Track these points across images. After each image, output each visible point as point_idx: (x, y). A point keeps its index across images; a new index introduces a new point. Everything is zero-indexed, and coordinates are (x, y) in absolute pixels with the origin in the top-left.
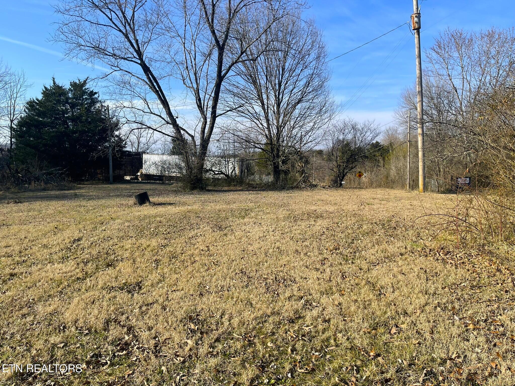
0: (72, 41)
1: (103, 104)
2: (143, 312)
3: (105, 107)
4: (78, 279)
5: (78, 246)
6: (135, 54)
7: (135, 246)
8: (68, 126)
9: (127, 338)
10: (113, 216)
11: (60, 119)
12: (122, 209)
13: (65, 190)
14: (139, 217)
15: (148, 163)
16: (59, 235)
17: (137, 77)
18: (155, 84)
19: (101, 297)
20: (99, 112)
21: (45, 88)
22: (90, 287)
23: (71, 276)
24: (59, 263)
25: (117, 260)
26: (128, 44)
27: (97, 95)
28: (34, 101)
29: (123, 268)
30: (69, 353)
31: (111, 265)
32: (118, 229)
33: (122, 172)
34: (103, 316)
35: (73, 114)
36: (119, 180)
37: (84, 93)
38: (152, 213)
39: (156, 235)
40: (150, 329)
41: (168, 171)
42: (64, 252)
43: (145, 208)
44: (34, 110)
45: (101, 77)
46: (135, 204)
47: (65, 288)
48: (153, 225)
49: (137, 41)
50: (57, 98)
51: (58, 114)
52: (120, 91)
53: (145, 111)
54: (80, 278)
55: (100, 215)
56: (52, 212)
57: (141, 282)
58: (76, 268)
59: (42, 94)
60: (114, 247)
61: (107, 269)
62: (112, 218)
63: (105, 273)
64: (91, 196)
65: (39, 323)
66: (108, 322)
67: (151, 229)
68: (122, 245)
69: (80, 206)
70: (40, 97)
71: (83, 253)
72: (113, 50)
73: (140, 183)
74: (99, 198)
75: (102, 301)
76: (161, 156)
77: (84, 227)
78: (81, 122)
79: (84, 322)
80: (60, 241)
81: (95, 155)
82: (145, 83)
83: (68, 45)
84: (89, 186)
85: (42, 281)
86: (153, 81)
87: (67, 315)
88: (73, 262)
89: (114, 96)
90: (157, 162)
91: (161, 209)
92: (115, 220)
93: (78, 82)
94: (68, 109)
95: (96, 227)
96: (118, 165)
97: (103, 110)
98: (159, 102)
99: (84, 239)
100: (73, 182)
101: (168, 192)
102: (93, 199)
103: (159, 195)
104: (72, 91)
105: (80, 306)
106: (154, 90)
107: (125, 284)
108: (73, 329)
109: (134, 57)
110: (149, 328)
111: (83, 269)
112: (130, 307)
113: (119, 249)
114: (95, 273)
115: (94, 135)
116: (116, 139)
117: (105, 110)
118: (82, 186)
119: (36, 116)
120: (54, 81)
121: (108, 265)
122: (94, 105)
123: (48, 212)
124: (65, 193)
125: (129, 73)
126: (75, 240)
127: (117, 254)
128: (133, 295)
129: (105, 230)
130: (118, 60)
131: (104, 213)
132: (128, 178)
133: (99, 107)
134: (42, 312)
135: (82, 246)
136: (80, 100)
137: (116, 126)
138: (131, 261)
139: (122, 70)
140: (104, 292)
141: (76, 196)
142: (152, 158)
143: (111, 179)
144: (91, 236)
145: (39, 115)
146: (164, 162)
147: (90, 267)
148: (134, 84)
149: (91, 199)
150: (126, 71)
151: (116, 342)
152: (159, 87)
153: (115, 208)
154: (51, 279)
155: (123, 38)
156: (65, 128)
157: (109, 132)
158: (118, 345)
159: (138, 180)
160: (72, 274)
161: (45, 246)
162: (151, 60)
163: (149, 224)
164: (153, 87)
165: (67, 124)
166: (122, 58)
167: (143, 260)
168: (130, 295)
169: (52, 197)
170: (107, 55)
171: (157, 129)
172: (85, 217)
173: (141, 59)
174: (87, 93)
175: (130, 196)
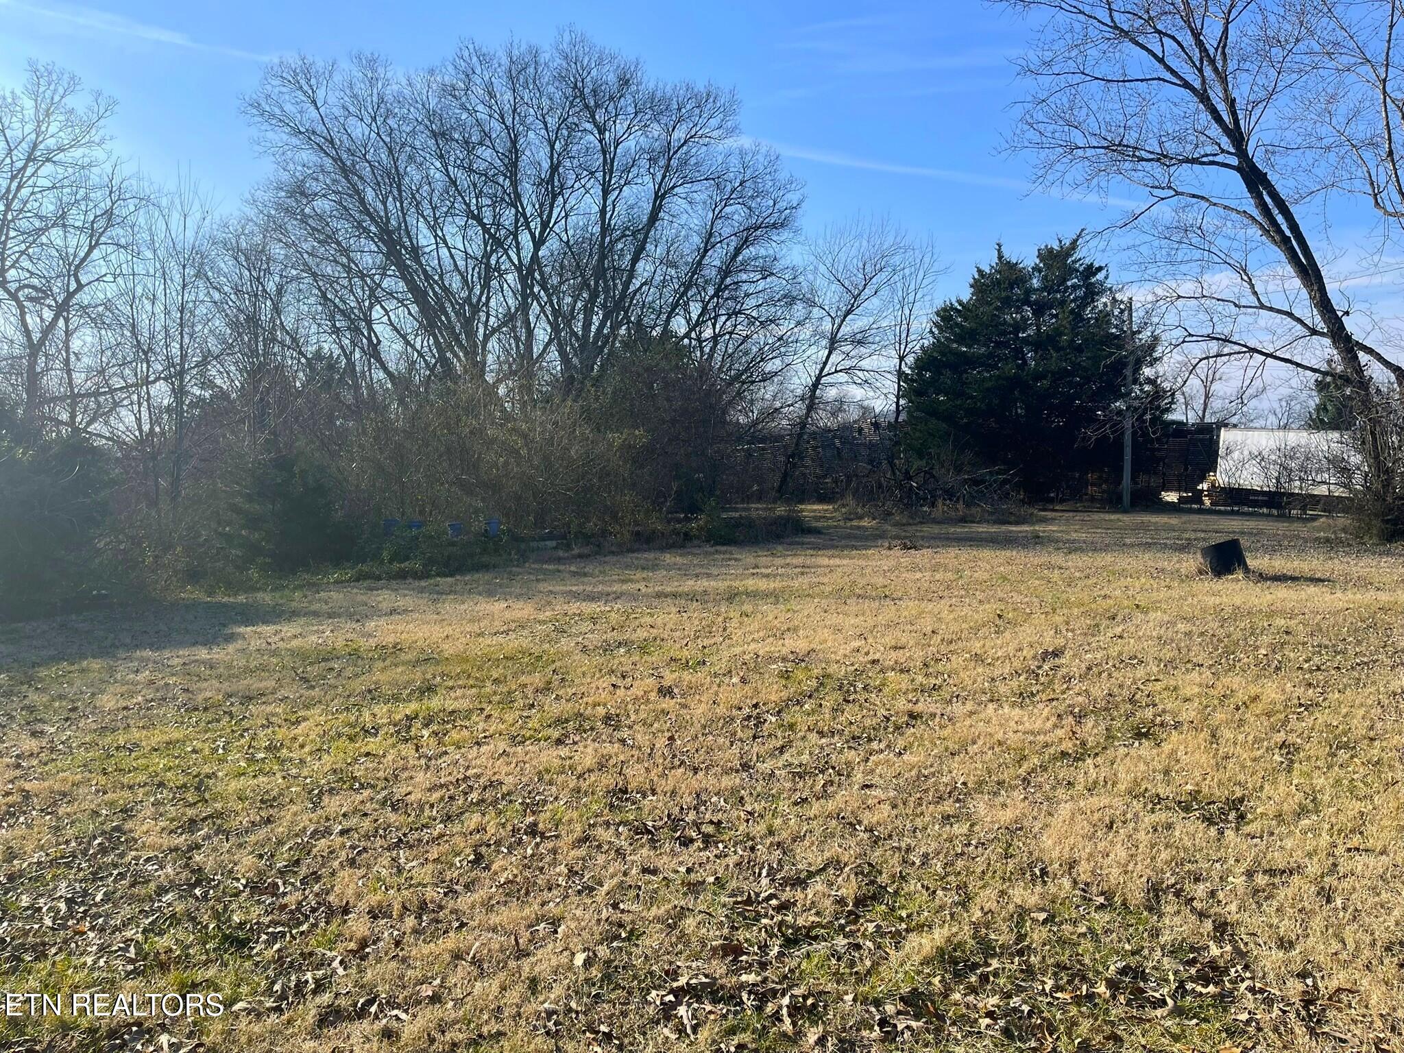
0: (1053, 141)
1: (1119, 296)
2: (1258, 891)
3: (1122, 302)
4: (1064, 754)
5: (1055, 668)
6: (1225, 142)
7: (1215, 693)
8: (1025, 362)
9: (1215, 951)
10: (1141, 599)
11: (1006, 345)
12: (1163, 584)
13: (1010, 523)
14: (1218, 610)
15: (1236, 455)
16: (1007, 634)
17: (1226, 207)
18: (1280, 219)
19: (1129, 816)
20: (1104, 317)
21: (980, 271)
22: (1095, 783)
23: (1046, 745)
24: (1013, 705)
25: (1162, 725)
26: (1205, 117)
27: (1103, 273)
28: (952, 308)
29: (1182, 747)
30: (1062, 942)
31: (1146, 735)
32: (1160, 638)
33: (1154, 481)
34: (1143, 869)
35: (1039, 329)
36: (1147, 501)
37: (1071, 271)
38: (1257, 601)
39: (1278, 669)
40: (1285, 944)
41: (1301, 479)
42: (1021, 678)
43: (1231, 586)
44: (951, 328)
45: (1121, 223)
46: (1200, 572)
47: (1033, 770)
48: (1266, 639)
49: (1231, 103)
50: (1004, 294)
51: (1004, 333)
52: (1169, 255)
53: (1243, 302)
54: (1070, 755)
55: (1103, 593)
56: (986, 576)
57: (1241, 800)
58: (1055, 726)
59: (972, 286)
60: (1150, 687)
61: (1137, 744)
62: (1138, 606)
63: (1133, 752)
64: (1074, 541)
65: (983, 844)
66: (1155, 890)
67: (1257, 648)
68: (1173, 683)
69: (1051, 567)
70: (966, 295)
71: (1068, 688)
72: (1161, 143)
73: (1209, 512)
74: (1095, 548)
75: (1135, 829)
76: (1281, 433)
77: (1067, 623)
78: (1058, 350)
79: (1092, 872)
80: (1011, 649)
81: (1091, 434)
82: (1246, 221)
83: (1043, 154)
84: (1067, 515)
85: (980, 742)
86: (1275, 211)
87: (1047, 841)
88: (1047, 710)
89: (1151, 271)
90: (1265, 453)
91: (1283, 594)
92: (1147, 613)
93: (1056, 247)
94: (1029, 319)
95: (1097, 625)
96: (1147, 460)
97: (1116, 312)
98: (1289, 270)
99: (1068, 654)
100: (1029, 504)
101: (1301, 546)
102: (1082, 550)
103: (1272, 551)
104: (1040, 271)
105: (1078, 827)
106: (1277, 238)
107: (1194, 795)
108: (1066, 882)
109: (1223, 151)
110: (1281, 939)
111: (1074, 733)
112: (1218, 865)
113: (1165, 694)
114: (1105, 748)
115: (1087, 380)
116: (1147, 388)
117: (1122, 311)
118: (1049, 514)
119: (954, 341)
120: (999, 251)
121: (1139, 735)
122: (1093, 301)
123: (976, 575)
124: (1011, 532)
125: (1203, 198)
126: (1046, 653)
127: (1161, 707)
128: (1221, 832)
129: (1121, 637)
130: (1172, 169)
131: (1115, 590)
132: (1171, 497)
133: (1105, 305)
134: (989, 819)
135: (1064, 671)
136: (1058, 291)
137: (1148, 353)
138: (1205, 734)
139: (1182, 194)
140: (1137, 805)
141: (1037, 541)
142: (1248, 442)
143: (1127, 498)
144: (1087, 648)
145: (960, 339)
146: (1291, 454)
147: (1092, 730)
148: (1211, 230)
149: (1076, 550)
150: (1194, 196)
151: (1184, 951)
152: (1294, 227)
153: (1143, 580)
154: (1000, 743)
155: (1193, 103)
156: (1018, 366)
157: (1128, 372)
158: (1192, 962)
159: (1202, 503)
160: (1048, 739)
161: (978, 658)
162: (1271, 149)
163: (1252, 634)
164: (1272, 230)
165: (1024, 355)
166: (1187, 161)
167: (1241, 737)
168: (1213, 832)
169: (981, 540)
170: (1143, 159)
171: (1278, 354)
172: (1064, 596)
173: (1241, 152)
174: (1077, 271)
175: (1182, 549)
